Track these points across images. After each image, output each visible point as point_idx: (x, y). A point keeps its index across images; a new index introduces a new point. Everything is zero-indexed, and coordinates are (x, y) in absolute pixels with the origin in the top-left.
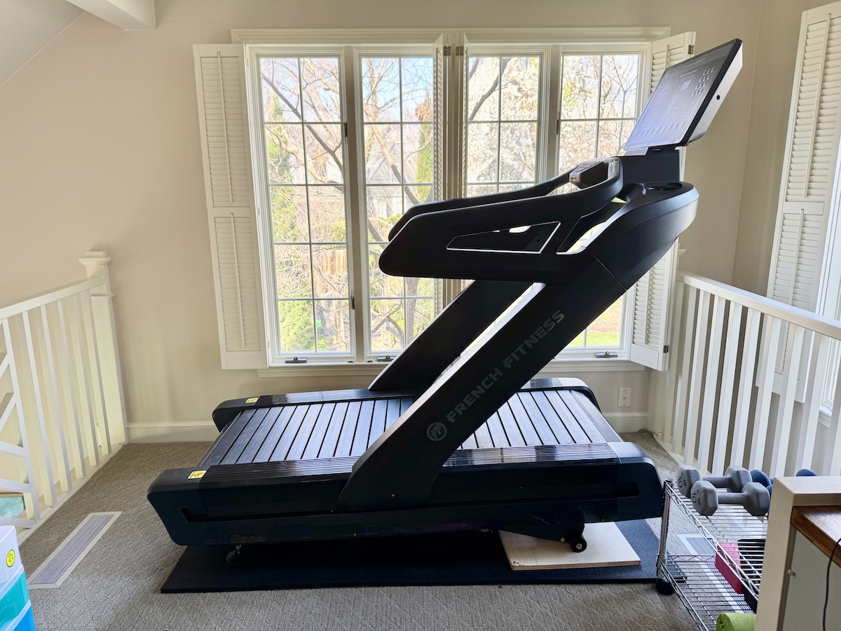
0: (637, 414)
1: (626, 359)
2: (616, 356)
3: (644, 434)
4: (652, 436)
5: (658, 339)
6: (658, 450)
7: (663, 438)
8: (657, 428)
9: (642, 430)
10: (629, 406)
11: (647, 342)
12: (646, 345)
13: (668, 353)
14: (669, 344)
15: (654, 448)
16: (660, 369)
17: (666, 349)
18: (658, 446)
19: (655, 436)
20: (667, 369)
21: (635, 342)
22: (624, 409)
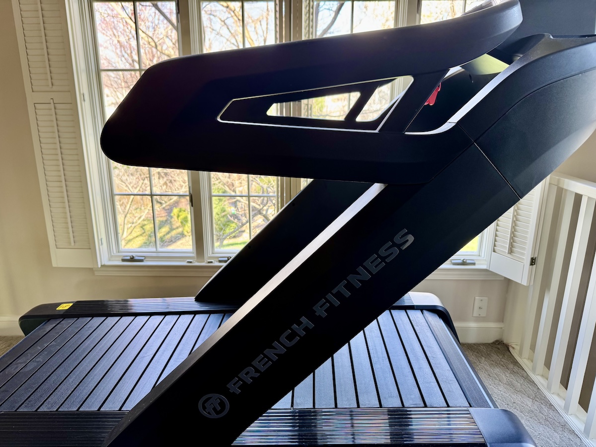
0: (492, 325)
1: (484, 267)
2: (474, 264)
3: (499, 347)
4: (508, 349)
5: (524, 249)
6: (516, 369)
7: (520, 354)
8: (513, 341)
9: (497, 341)
10: (484, 316)
11: (511, 251)
12: (509, 256)
13: (535, 266)
14: (536, 256)
15: (511, 366)
16: (525, 283)
17: (533, 261)
18: (516, 363)
19: (511, 349)
20: (532, 283)
21: (496, 250)
22: (479, 319)
